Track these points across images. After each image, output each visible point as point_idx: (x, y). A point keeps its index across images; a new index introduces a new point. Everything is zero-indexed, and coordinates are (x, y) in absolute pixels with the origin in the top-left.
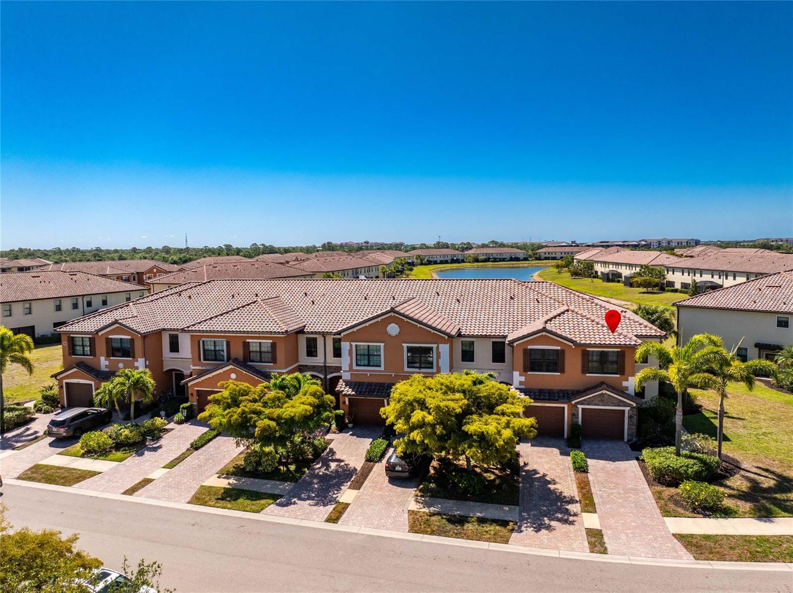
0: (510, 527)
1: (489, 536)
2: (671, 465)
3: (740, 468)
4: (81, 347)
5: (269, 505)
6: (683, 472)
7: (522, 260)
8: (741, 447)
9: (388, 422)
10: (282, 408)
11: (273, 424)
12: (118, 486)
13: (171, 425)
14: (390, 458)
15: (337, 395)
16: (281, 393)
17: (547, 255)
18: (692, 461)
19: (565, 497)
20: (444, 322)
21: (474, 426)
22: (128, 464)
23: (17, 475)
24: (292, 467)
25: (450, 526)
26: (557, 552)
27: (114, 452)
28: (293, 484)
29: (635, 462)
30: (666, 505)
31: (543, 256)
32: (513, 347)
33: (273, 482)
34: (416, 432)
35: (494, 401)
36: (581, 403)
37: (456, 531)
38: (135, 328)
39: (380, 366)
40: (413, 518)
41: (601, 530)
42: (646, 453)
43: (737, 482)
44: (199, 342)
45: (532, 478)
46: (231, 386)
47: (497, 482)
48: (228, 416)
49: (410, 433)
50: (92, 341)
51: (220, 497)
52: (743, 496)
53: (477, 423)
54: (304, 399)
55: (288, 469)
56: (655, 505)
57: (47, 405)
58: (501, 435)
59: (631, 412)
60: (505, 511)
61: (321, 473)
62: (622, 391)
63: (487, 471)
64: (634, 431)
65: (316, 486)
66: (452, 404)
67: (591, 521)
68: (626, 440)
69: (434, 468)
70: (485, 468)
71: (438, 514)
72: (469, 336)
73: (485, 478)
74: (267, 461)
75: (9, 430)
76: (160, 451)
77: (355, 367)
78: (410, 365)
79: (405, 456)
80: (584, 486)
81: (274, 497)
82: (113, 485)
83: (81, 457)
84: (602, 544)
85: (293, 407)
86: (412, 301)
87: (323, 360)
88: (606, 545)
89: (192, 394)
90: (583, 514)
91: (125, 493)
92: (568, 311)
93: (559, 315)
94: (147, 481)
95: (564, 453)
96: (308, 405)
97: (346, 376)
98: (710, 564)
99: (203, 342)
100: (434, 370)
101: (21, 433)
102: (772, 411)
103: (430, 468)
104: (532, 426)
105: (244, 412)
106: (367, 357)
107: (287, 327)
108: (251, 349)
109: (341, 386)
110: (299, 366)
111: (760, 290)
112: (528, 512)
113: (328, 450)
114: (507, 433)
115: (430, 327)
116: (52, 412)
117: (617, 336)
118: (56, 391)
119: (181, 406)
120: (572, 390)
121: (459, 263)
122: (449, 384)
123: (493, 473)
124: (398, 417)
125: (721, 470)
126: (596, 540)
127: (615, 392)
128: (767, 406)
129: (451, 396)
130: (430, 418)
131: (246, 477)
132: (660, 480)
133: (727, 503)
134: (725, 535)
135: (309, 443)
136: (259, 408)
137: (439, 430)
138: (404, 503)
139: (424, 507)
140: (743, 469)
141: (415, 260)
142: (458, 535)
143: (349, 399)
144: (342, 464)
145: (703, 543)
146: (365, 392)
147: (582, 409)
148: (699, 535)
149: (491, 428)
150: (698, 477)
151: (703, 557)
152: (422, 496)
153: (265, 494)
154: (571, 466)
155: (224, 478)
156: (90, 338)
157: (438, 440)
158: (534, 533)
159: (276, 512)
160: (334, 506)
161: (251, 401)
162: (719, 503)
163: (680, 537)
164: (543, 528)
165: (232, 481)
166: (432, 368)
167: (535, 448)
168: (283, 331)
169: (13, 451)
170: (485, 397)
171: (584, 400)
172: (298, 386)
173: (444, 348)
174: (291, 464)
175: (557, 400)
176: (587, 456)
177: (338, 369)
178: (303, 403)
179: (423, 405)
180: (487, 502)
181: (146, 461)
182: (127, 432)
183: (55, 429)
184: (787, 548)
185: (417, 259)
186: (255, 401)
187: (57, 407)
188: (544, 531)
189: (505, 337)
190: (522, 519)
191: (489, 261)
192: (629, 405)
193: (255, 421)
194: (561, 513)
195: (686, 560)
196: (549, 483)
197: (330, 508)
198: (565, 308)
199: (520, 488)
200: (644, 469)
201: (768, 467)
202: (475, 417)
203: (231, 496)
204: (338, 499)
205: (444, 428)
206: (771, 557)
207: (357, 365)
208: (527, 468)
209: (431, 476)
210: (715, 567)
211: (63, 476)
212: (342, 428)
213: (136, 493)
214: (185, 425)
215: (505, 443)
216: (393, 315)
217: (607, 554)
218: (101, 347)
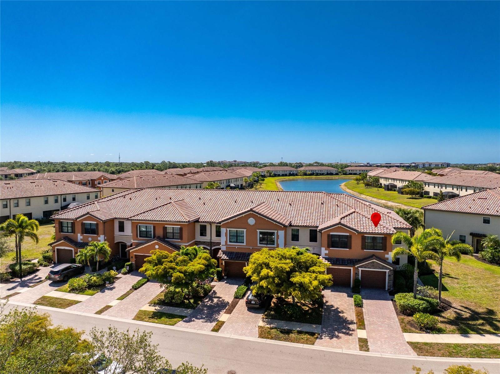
0: (316, 336)
1: (303, 341)
2: (410, 304)
3: (451, 307)
4: (67, 228)
5: (179, 321)
6: (417, 307)
7: (334, 175)
8: (453, 295)
9: (247, 275)
10: (187, 266)
11: (182, 275)
12: (92, 310)
13: (120, 275)
14: (249, 296)
15: (218, 259)
16: (186, 258)
17: (351, 172)
18: (422, 302)
19: (348, 321)
20: (282, 217)
21: (297, 278)
22: (96, 297)
23: (33, 302)
24: (192, 301)
25: (282, 335)
26: (341, 350)
27: (87, 290)
28: (192, 310)
29: (391, 302)
30: (405, 326)
32: (321, 233)
33: (181, 309)
34: (263, 281)
35: (308, 265)
36: (361, 267)
37: (285, 338)
38: (99, 217)
39: (243, 243)
40: (261, 330)
41: (367, 339)
42: (396, 296)
43: (450, 314)
44: (137, 226)
45: (330, 310)
46: (158, 253)
47: (310, 311)
48: (156, 270)
49: (260, 282)
50: (73, 224)
51: (151, 316)
52: (451, 322)
53: (298, 277)
54: (200, 261)
55: (190, 302)
56: (399, 326)
57: (45, 262)
58: (312, 284)
59: (390, 273)
60: (314, 328)
61: (208, 305)
62: (385, 261)
63: (304, 305)
64: (392, 284)
65: (206, 311)
66: (284, 266)
67: (362, 334)
68: (387, 289)
69: (274, 303)
70: (303, 304)
71: (275, 328)
72: (296, 226)
73: (303, 309)
74: (177, 296)
75: (25, 276)
76: (114, 290)
77: (229, 243)
78: (261, 242)
79: (257, 295)
80: (360, 316)
81: (182, 317)
82: (89, 308)
83: (68, 292)
84: (367, 346)
85: (193, 265)
86: (263, 204)
87: (209, 238)
88: (369, 347)
89: (132, 257)
90: (358, 330)
91: (96, 313)
92: (354, 212)
93: (349, 215)
94: (108, 307)
95: (350, 296)
96: (202, 264)
97: (224, 248)
98: (426, 358)
99: (140, 226)
100: (275, 246)
101: (33, 278)
102: (476, 274)
103: (272, 303)
104: (330, 279)
105: (165, 268)
106: (236, 237)
107: (189, 218)
108: (168, 231)
109: (220, 254)
110: (196, 241)
111: (474, 200)
112: (327, 328)
113: (212, 291)
114: (315, 283)
115: (273, 220)
116: (49, 266)
117: (382, 228)
118: (50, 254)
119: (126, 264)
120: (356, 259)
121: (294, 176)
122: (283, 254)
123: (308, 306)
124: (253, 273)
125: (440, 307)
126: (364, 344)
127: (381, 261)
128: (473, 271)
129: (284, 261)
130: (271, 274)
131: (165, 306)
132: (404, 312)
133: (440, 325)
134: (437, 343)
135: (201, 287)
136: (174, 266)
137: (277, 280)
138: (256, 322)
139: (267, 324)
140: (453, 307)
141: (266, 174)
142: (286, 340)
143: (225, 262)
144: (221, 299)
145: (423, 347)
146: (234, 258)
147: (362, 270)
148: (422, 343)
149: (306, 280)
150: (425, 311)
151: (422, 354)
152: (266, 318)
153: (177, 315)
154: (353, 303)
155: (153, 306)
156: (72, 222)
157: (276, 286)
158: (329, 339)
159: (183, 325)
160: (216, 323)
161: (169, 262)
162: (435, 325)
163: (411, 344)
164: (335, 337)
165: (157, 308)
166: (274, 244)
167: (333, 293)
168: (187, 221)
169: (28, 288)
170: (303, 262)
171: (363, 265)
172: (195, 253)
173: (281, 233)
174: (191, 299)
175: (347, 265)
176: (363, 298)
177: (219, 244)
178: (199, 264)
179: (267, 266)
180: (303, 322)
181: (107, 296)
182: (95, 278)
183: (52, 276)
184: (470, 350)
185: (267, 173)
186: (171, 262)
187: (51, 263)
188: (335, 339)
189: (317, 227)
190: (323, 332)
191: (313, 175)
192: (389, 269)
193: (172, 273)
194: (345, 329)
195: (413, 356)
196: (340, 312)
197: (214, 324)
198: (353, 210)
199: (323, 315)
200: (395, 306)
201: (468, 306)
202: (297, 273)
203: (157, 316)
204: (218, 319)
205: (279, 280)
206: (460, 355)
207: (230, 242)
208: (327, 304)
209: (272, 307)
210: (428, 360)
211: (60, 303)
212: (220, 279)
213: (103, 314)
214: (128, 275)
215: (314, 289)
216: (252, 213)
217: (369, 351)
218: (78, 228)
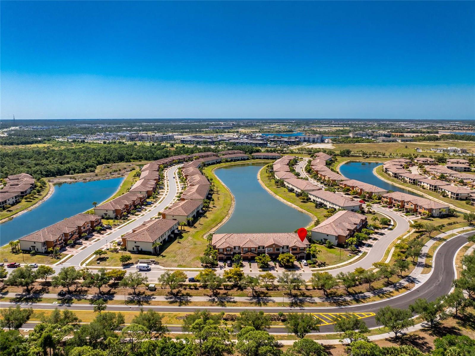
2: (310, 262)
7: (246, 160)
8: (318, 260)
14: (278, 264)
16: (265, 258)
17: (257, 157)
24: (267, 267)
27: (239, 267)
30: (310, 267)
31: (255, 157)
32: (290, 247)
35: (292, 257)
36: (299, 255)
39: (272, 251)
43: (317, 264)
68: (305, 259)
80: (301, 266)
84: (304, 271)
87: (261, 250)
93: (296, 242)
95: (298, 262)
108: (252, 250)
112: (296, 269)
113: (268, 264)
121: (220, 163)
123: (292, 265)
124: (281, 260)
127: (303, 253)
128: (324, 250)
130: (285, 260)
133: (316, 266)
134: (315, 269)
144: (273, 266)
150: (313, 264)
163: (310, 270)
165: (261, 269)
177: (264, 251)
180: (292, 268)
182: (238, 264)
185: (202, 164)
192: (305, 255)
194: (300, 269)
196: (297, 265)
201: (321, 261)
209: (284, 266)
215: (293, 262)
218: (225, 250)
